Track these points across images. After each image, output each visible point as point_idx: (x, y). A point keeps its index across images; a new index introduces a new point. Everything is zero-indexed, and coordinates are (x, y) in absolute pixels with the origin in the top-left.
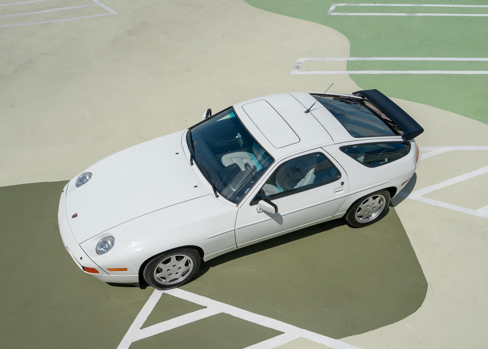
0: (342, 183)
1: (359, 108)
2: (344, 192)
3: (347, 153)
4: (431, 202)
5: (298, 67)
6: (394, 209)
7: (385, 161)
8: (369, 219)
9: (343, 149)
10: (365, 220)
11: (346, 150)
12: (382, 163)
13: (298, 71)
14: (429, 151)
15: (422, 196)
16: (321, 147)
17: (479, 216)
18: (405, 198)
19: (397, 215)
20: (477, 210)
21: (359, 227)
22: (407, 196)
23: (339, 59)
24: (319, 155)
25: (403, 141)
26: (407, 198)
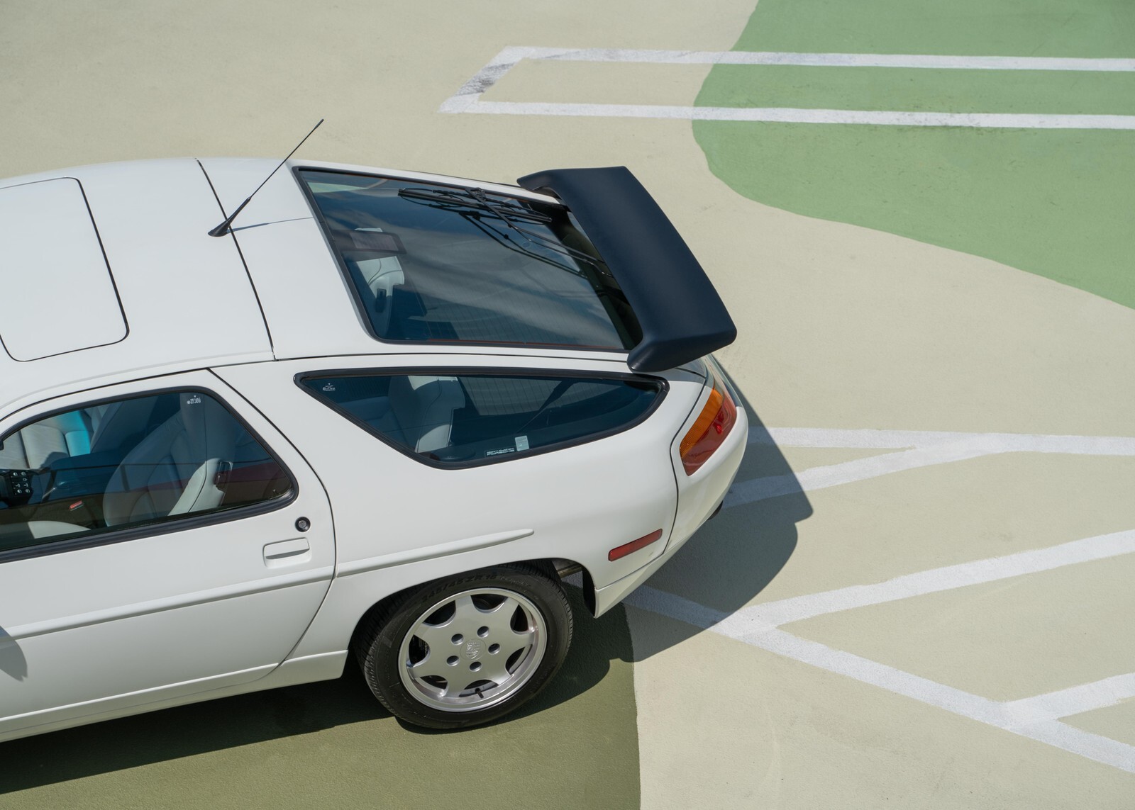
0: (302, 524)
1: (506, 237)
2: (308, 560)
3: (331, 401)
4: (813, 653)
5: (487, 83)
6: (632, 669)
7: (513, 445)
8: (482, 696)
9: (311, 383)
10: (463, 701)
11: (329, 388)
12: (501, 452)
13: (480, 99)
14: (903, 450)
15: (779, 627)
16: (208, 369)
17: (1008, 728)
18: (701, 630)
19: (632, 695)
20: (1011, 705)
21: (439, 727)
22: (714, 623)
23: (682, 55)
24: (198, 401)
25: (631, 372)
26: (712, 629)
